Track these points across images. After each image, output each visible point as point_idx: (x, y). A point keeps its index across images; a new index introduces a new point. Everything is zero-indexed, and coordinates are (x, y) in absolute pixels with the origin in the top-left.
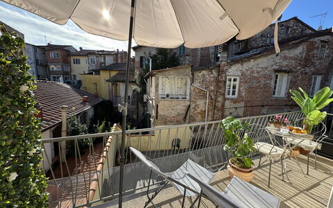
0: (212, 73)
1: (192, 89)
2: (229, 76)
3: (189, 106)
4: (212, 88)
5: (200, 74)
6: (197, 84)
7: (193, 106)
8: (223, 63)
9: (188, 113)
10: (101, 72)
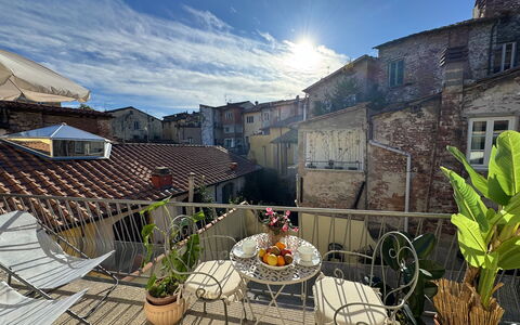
0: (420, 116)
1: (370, 150)
2: (474, 116)
3: (364, 184)
4: (423, 148)
5: (388, 121)
6: (381, 141)
7: (372, 184)
8: (450, 89)
9: (363, 198)
10: (271, 131)
